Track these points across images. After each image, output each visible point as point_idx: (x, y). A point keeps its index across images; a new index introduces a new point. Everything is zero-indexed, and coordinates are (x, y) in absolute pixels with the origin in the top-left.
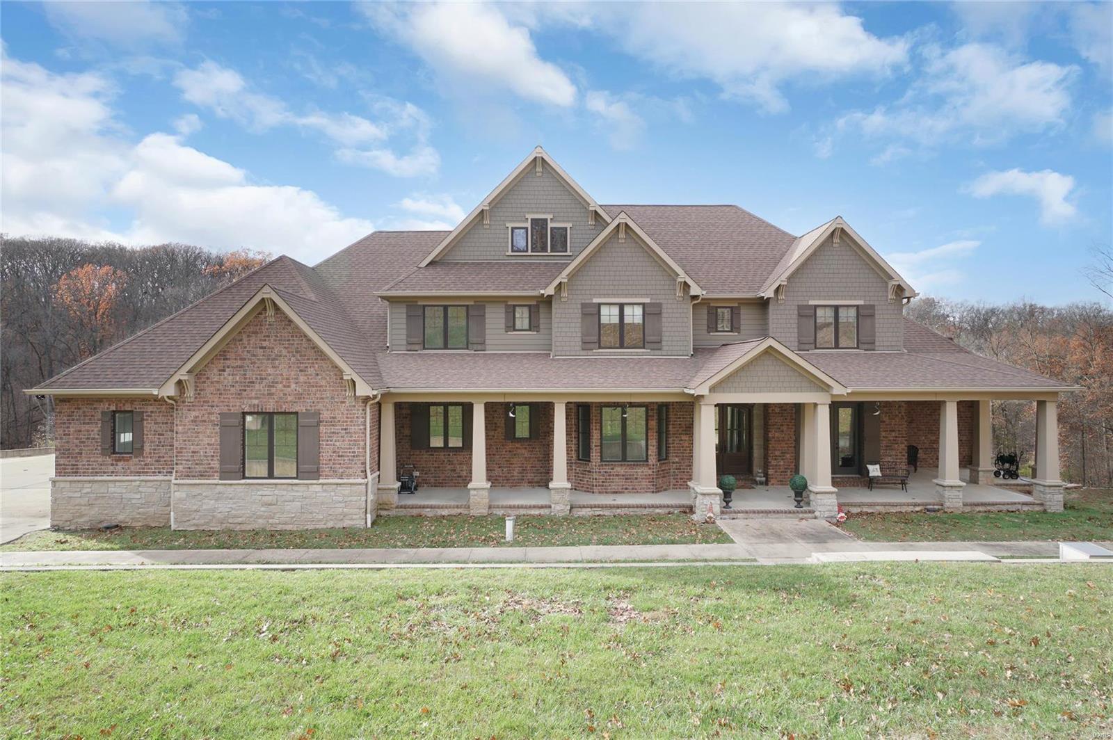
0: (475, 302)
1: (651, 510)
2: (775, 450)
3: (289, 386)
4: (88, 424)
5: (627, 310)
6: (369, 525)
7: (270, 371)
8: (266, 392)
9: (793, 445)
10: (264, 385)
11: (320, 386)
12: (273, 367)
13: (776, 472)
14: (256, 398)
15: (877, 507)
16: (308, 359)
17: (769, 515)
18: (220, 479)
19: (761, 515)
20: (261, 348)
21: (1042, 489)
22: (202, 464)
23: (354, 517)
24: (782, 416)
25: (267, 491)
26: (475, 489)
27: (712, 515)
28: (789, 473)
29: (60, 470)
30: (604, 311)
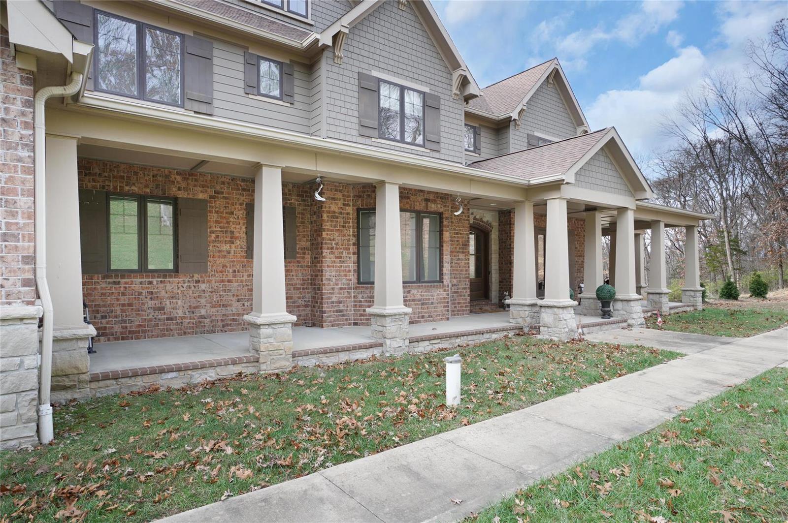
0: (195, 33)
5: (408, 97)
21: (692, 294)
30: (384, 90)
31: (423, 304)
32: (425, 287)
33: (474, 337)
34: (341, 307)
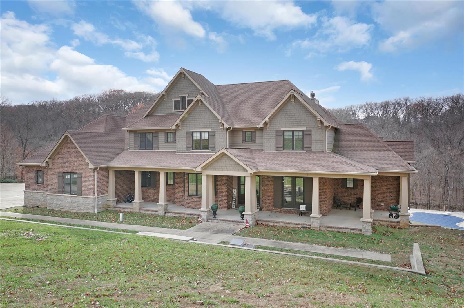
0: (155, 131)
1: (192, 216)
2: (265, 195)
3: (74, 164)
4: (32, 174)
5: (203, 134)
6: (96, 212)
7: (70, 159)
8: (69, 166)
9: (273, 193)
10: (68, 163)
11: (82, 164)
12: (71, 158)
13: (265, 205)
14: (67, 168)
15: (281, 224)
16: (79, 155)
17: (226, 222)
18: (58, 194)
19: (223, 221)
20: (68, 151)
22: (54, 188)
23: (91, 209)
24: (268, 180)
25: (69, 198)
26: (135, 203)
27: (200, 219)
28: (271, 206)
29: (26, 188)
30: (195, 134)
31: (197, 203)
32: (197, 197)
33: (187, 215)
34: (180, 200)
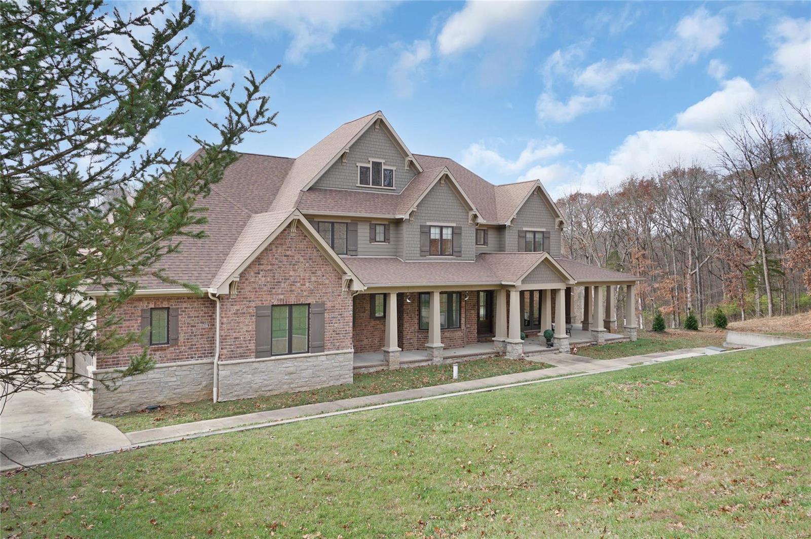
0: (352, 220)
3: (304, 285)
7: (292, 273)
8: (289, 290)
10: (287, 284)
11: (325, 284)
12: (294, 270)
14: (282, 294)
16: (317, 265)
18: (256, 358)
20: (285, 256)
21: (629, 330)
22: (242, 347)
23: (346, 376)
25: (289, 364)
26: (393, 352)
27: (523, 355)
29: (102, 363)
30: (433, 230)
32: (451, 331)
